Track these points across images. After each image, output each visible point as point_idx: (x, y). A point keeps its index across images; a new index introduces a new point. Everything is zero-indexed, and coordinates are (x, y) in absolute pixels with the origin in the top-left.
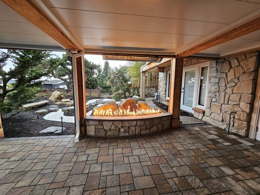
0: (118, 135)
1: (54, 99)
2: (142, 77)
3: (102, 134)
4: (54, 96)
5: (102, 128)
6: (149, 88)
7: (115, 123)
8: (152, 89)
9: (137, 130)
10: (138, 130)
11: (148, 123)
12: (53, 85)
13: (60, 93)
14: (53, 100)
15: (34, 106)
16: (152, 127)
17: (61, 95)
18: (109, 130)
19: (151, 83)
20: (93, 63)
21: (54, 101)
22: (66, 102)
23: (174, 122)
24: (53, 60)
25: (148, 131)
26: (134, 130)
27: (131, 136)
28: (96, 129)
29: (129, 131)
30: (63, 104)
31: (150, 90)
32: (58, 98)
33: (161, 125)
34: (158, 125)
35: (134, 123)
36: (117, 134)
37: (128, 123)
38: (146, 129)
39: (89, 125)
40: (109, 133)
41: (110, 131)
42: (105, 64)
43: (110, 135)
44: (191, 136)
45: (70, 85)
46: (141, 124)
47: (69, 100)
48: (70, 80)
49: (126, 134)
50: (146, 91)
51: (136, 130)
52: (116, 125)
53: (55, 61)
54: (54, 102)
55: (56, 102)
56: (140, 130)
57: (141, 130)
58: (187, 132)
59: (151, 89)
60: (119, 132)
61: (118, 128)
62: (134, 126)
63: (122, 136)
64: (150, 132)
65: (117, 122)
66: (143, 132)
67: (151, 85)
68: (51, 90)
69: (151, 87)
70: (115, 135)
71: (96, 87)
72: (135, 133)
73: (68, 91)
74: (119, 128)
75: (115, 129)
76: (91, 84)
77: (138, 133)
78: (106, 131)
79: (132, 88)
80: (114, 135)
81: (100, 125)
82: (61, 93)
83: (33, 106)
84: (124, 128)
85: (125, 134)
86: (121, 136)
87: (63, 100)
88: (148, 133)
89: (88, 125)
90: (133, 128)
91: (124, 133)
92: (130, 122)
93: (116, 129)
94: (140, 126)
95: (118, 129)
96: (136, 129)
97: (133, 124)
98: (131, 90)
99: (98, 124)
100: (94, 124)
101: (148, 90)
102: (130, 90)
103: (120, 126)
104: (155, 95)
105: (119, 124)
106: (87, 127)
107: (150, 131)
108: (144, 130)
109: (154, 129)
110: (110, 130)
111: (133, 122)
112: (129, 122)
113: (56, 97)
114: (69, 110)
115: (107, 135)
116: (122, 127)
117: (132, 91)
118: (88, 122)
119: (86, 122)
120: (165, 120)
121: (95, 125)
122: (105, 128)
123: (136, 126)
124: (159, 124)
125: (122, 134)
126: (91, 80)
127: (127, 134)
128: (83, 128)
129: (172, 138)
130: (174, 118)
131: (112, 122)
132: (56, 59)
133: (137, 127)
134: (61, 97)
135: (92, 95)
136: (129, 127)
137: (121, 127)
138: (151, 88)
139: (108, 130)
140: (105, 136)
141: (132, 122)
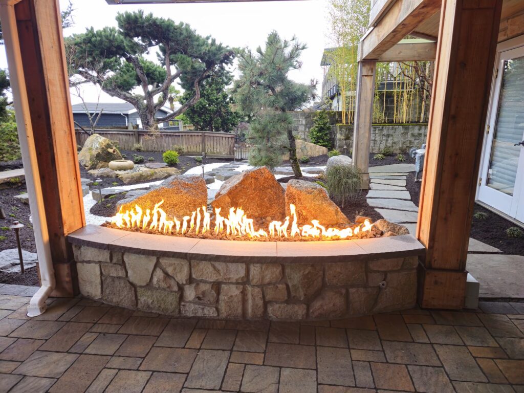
0: (177, 310)
1: (88, 159)
2: (361, 81)
3: (123, 298)
4: (90, 149)
5: (120, 275)
6: (406, 128)
7: (163, 261)
8: (419, 130)
9: (250, 302)
10: (254, 299)
11: (295, 278)
12: (90, 116)
13: (105, 141)
14: (84, 163)
15: (16, 177)
16: (318, 294)
17: (108, 146)
18: (147, 285)
19: (420, 107)
20: (214, 41)
21: (87, 164)
22: (120, 170)
23: (436, 282)
24: (94, 35)
25: (299, 311)
26: (236, 299)
27: (227, 320)
28: (103, 278)
29: (217, 301)
30: (108, 176)
31: (413, 135)
32: (98, 156)
33: (362, 290)
34: (352, 290)
35: (238, 271)
36: (171, 304)
37: (211, 269)
38: (290, 299)
39: (83, 262)
40: (145, 298)
41: (150, 293)
42: (268, 43)
43: (148, 307)
44: (502, 365)
45: (149, 116)
46: (267, 280)
47: (129, 163)
48: (148, 101)
49: (206, 311)
50: (396, 140)
51: (244, 301)
52: (170, 270)
53: (99, 38)
54: (87, 168)
55: (94, 167)
56: (261, 303)
57: (266, 304)
58: (492, 343)
59: (416, 131)
60: (181, 298)
61: (178, 284)
62: (237, 283)
63: (190, 314)
64: (307, 314)
65: (173, 261)
66: (276, 311)
67: (420, 113)
68: (83, 130)
69: (418, 122)
70: (167, 310)
71: (234, 125)
72: (240, 311)
73: (139, 135)
74: (180, 283)
75: (163, 285)
76: (218, 112)
77: (253, 311)
78: (136, 292)
79: (341, 127)
80: (163, 306)
81: (115, 264)
82: (107, 141)
83: (12, 178)
84: (198, 284)
85: (203, 309)
86: (188, 314)
87: (113, 163)
88: (300, 318)
89: (80, 259)
90: (235, 291)
91: (197, 306)
92: (220, 266)
93: (169, 287)
94: (262, 286)
95: (176, 288)
96: (244, 293)
97: (232, 276)
98: (338, 136)
99: (109, 261)
100: (97, 259)
101: (405, 134)
102: (335, 135)
103: (182, 277)
104: (415, 154)
105: (178, 269)
106: (79, 265)
107: (308, 309)
108: (282, 303)
109: (329, 302)
110: (149, 285)
111: (232, 266)
112: (217, 264)
113: (95, 153)
114: (110, 195)
115: (139, 306)
116: (191, 280)
117: (340, 140)
118: (80, 248)
119: (74, 249)
120: (385, 273)
121: (100, 262)
122: (131, 279)
123: (244, 282)
124: (352, 286)
125: (190, 310)
126: (217, 99)
127: (210, 312)
128: (65, 269)
129: (399, 361)
130: (435, 265)
131: (154, 259)
132: (103, 33)
133: (249, 288)
134: (109, 153)
135: (208, 150)
136: (217, 286)
137: (184, 282)
138: (417, 128)
139: (141, 287)
140: (131, 308)
141: (230, 265)
